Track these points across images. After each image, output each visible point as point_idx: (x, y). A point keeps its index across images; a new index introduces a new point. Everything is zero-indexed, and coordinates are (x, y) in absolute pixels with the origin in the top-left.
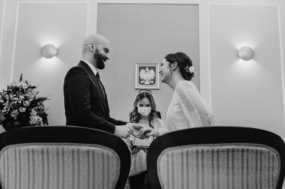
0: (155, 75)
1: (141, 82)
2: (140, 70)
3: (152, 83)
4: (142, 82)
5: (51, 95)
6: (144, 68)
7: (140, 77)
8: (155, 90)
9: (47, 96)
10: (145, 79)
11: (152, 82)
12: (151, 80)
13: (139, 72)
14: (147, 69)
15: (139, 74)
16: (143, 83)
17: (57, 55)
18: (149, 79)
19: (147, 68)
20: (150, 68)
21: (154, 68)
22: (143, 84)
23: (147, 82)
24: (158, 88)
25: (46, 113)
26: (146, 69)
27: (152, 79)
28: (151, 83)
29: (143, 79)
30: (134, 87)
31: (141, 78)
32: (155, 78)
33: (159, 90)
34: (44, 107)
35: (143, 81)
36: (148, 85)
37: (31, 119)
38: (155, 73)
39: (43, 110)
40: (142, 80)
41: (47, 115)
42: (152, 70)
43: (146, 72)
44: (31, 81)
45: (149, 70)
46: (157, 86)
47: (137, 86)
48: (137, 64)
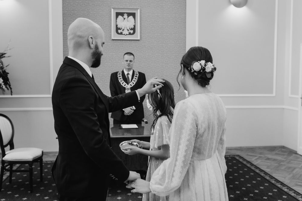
0: (135, 22)
2: (117, 17)
4: (119, 31)
5: (10, 49)
6: (122, 14)
7: (117, 26)
8: (135, 41)
9: (5, 51)
10: (123, 28)
11: (132, 32)
12: (130, 29)
13: (116, 19)
14: (126, 16)
15: (116, 22)
18: (128, 28)
19: (126, 14)
20: (129, 14)
21: (134, 15)
22: (121, 34)
23: (126, 32)
24: (139, 38)
25: (7, 71)
26: (124, 15)
27: (131, 28)
29: (121, 28)
30: (111, 37)
31: (118, 26)
32: (135, 26)
33: (140, 41)
34: (4, 64)
35: (121, 31)
36: (127, 35)
38: (135, 20)
39: (2, 68)
40: (120, 29)
41: (8, 73)
42: (131, 17)
43: (124, 19)
45: (128, 17)
46: (137, 36)
47: (115, 36)
48: (114, 10)
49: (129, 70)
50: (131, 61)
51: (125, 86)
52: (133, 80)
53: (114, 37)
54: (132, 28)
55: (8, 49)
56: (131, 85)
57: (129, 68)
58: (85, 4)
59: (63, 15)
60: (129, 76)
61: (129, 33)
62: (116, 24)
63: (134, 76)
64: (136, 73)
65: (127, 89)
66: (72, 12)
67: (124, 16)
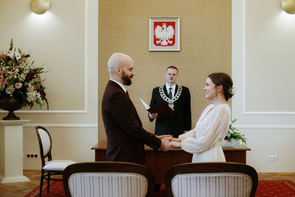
0: (175, 32)
1: (157, 43)
2: (155, 27)
3: (171, 44)
4: (158, 42)
5: (47, 64)
6: (161, 24)
7: (155, 36)
8: (175, 52)
9: (42, 66)
10: (161, 39)
11: (171, 42)
12: (169, 39)
13: (154, 30)
14: (164, 26)
15: (154, 32)
16: (159, 43)
17: (50, 9)
18: (167, 39)
19: (164, 23)
20: (168, 24)
21: (173, 24)
22: (160, 45)
23: (164, 43)
24: (179, 50)
25: (44, 86)
26: (163, 25)
27: (171, 38)
28: (169, 43)
29: (159, 39)
30: (148, 48)
31: (156, 37)
32: (174, 36)
33: (180, 52)
34: (41, 79)
35: (159, 42)
36: (166, 46)
37: (28, 96)
38: (175, 30)
39: (40, 83)
40: (158, 40)
41: (45, 88)
42: (170, 27)
43: (163, 29)
44: (23, 48)
45: (167, 27)
46: (177, 47)
47: (152, 47)
48: (151, 19)
50: (174, 75)
51: (167, 101)
52: (176, 95)
53: (151, 49)
54: (172, 38)
55: (46, 63)
56: (174, 100)
58: (121, 15)
59: (99, 26)
60: (172, 90)
61: (168, 43)
62: (154, 34)
63: (178, 91)
64: (180, 87)
65: (170, 104)
66: (109, 23)
67: (162, 26)
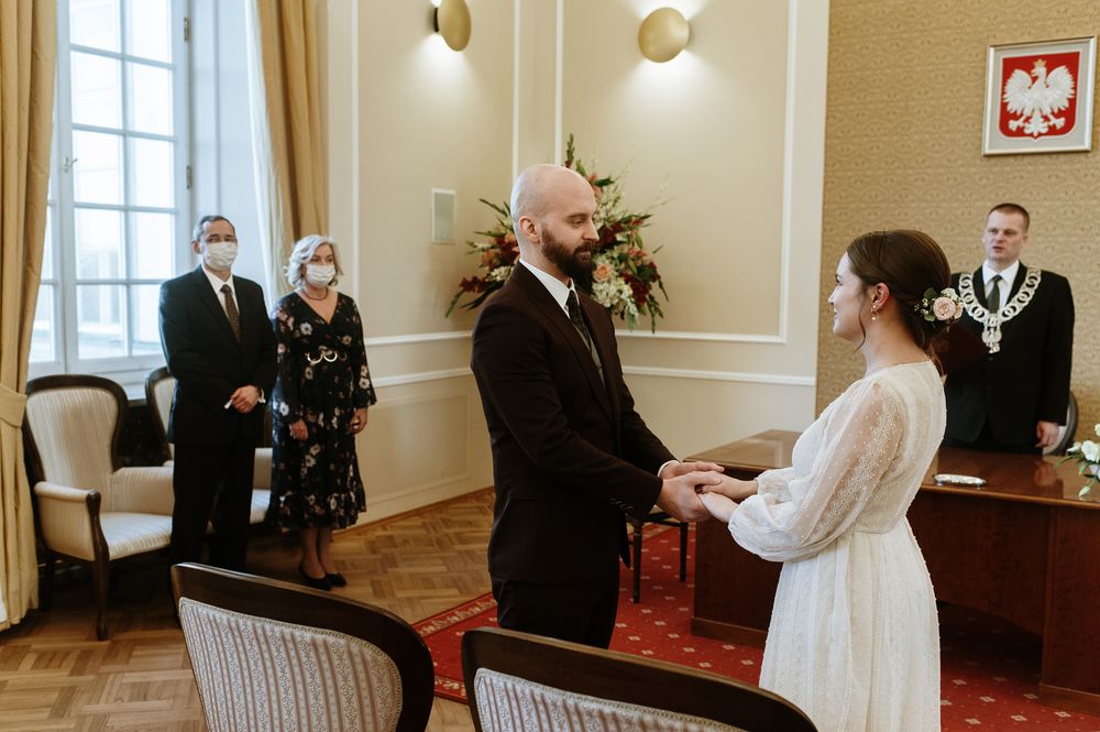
0: (1075, 88)
1: (1010, 126)
2: (1007, 76)
3: (1058, 127)
4: (1013, 125)
5: (663, 204)
6: (1026, 64)
7: (1004, 106)
8: (1072, 156)
9: (648, 208)
10: (1027, 113)
11: (1060, 122)
12: (1053, 113)
13: (1004, 84)
14: (1040, 69)
15: (1003, 93)
16: (1018, 128)
18: (1047, 111)
19: (1040, 61)
20: (1052, 62)
21: (1071, 62)
22: (1020, 132)
23: (1037, 125)
24: (1087, 146)
26: (1033, 67)
27: (1059, 110)
28: (1054, 126)
29: (1019, 113)
30: (980, 147)
31: (1009, 108)
32: (1072, 102)
33: (1089, 155)
34: (645, 245)
35: (1020, 123)
36: (1040, 134)
38: (1075, 79)
39: (639, 255)
40: (1016, 117)
44: (596, 161)
45: (1048, 72)
46: (1082, 137)
47: (994, 142)
48: (996, 51)
49: (1003, 262)
50: (1008, 232)
51: (980, 320)
53: (990, 147)
54: (1063, 109)
55: (660, 201)
56: (1004, 315)
57: (998, 255)
58: (897, 45)
59: (828, 87)
60: (1000, 284)
61: (1049, 127)
62: (1003, 99)
64: (1033, 275)
65: (989, 328)
66: (858, 74)
67: (1033, 71)
